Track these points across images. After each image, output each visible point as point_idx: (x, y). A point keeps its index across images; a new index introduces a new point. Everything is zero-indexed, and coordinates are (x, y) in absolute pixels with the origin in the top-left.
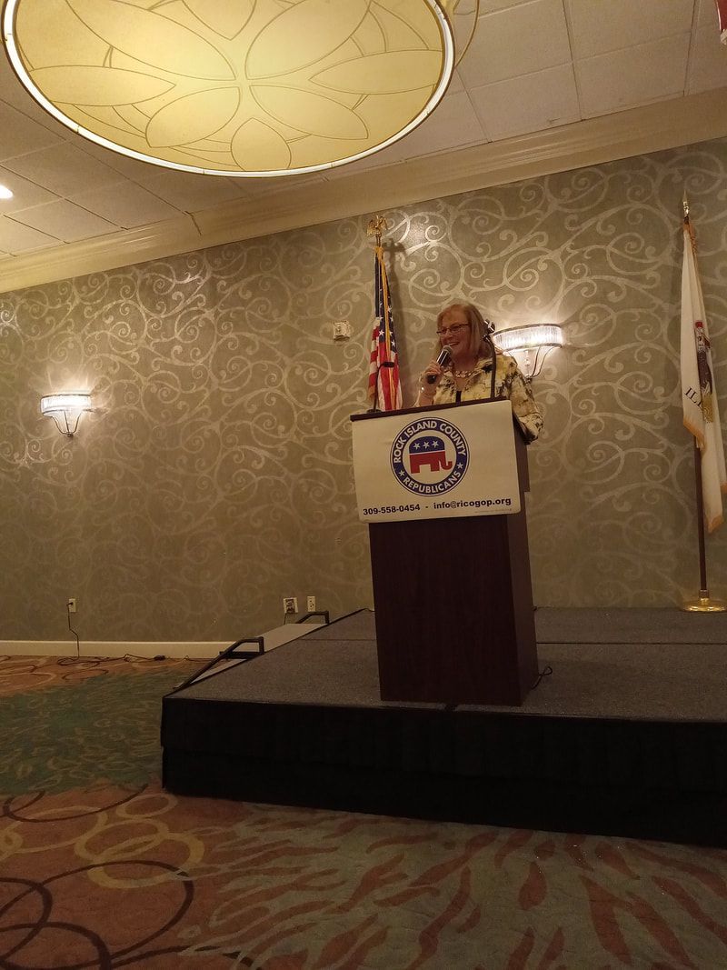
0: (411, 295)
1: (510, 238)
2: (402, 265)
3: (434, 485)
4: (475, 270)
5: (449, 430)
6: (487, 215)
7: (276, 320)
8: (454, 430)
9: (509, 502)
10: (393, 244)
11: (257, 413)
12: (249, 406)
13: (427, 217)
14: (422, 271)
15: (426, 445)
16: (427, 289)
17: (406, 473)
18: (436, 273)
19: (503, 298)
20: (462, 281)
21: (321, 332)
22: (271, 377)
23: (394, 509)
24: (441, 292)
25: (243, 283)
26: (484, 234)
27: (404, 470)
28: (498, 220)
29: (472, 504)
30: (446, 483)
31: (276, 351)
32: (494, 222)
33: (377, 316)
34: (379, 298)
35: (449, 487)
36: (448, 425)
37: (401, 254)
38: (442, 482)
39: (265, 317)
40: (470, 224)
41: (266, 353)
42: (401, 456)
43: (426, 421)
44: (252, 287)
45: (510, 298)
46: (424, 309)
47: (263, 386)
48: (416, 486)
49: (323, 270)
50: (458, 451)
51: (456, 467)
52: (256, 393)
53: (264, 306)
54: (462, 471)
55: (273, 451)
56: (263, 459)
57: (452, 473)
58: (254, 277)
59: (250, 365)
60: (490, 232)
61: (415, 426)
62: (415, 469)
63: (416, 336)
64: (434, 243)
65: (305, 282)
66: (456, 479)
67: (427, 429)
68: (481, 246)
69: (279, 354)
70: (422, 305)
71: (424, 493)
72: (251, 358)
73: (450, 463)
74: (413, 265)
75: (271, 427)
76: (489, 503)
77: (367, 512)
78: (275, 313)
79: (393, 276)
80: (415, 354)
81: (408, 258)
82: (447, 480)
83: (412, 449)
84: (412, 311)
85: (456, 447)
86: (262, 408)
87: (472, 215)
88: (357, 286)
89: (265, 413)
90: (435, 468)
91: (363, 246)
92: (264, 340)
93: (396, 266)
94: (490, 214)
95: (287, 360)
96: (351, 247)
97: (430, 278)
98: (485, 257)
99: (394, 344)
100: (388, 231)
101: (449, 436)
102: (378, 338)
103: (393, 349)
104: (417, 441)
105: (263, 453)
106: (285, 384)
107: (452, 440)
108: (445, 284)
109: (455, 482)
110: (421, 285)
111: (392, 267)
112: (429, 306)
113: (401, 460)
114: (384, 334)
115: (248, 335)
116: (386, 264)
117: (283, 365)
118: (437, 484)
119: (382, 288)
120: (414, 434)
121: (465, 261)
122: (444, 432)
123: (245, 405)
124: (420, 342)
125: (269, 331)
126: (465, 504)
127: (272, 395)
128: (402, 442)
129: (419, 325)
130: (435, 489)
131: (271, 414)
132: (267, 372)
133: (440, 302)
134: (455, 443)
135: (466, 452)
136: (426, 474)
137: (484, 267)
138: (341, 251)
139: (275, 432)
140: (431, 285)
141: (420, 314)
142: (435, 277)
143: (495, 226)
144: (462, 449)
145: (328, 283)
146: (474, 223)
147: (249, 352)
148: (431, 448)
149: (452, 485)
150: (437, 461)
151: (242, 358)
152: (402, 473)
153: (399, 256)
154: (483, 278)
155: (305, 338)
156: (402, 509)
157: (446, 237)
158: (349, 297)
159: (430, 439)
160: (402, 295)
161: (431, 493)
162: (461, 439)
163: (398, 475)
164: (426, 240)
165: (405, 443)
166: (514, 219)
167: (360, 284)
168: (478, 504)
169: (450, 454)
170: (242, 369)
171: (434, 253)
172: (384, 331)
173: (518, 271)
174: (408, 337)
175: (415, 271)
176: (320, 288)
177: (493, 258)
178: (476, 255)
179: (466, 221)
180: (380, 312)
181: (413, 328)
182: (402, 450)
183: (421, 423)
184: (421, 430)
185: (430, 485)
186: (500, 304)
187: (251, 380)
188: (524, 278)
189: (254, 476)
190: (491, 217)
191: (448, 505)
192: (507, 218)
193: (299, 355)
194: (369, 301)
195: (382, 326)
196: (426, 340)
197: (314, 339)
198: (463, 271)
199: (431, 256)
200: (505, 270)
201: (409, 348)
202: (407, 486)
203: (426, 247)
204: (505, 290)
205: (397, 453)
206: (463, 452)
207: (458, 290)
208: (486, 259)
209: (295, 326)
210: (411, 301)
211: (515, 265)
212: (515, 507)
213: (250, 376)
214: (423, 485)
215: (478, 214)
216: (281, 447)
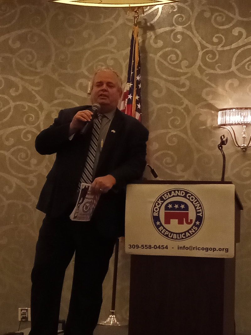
0: (156, 67)
1: (240, 34)
2: (152, 41)
3: (179, 234)
4: (211, 56)
5: (192, 199)
6: (225, 13)
7: (38, 70)
8: (196, 199)
9: (227, 250)
10: (146, 23)
11: (13, 146)
12: (7, 139)
13: (176, 7)
14: (167, 49)
15: (176, 206)
16: (170, 64)
17: (161, 224)
18: (179, 52)
19: (230, 81)
20: (199, 62)
21: (77, 85)
22: (29, 116)
23: (150, 247)
24: (181, 68)
25: (14, 34)
26: (221, 27)
27: (160, 221)
28: (233, 19)
29: (203, 249)
30: (187, 233)
31: (37, 95)
32: (229, 20)
33: (128, 82)
34: (131, 67)
35: (189, 236)
36: (192, 195)
37: (152, 33)
38: (185, 232)
39: (31, 66)
40: (210, 19)
41: (27, 96)
42: (159, 212)
43: (178, 191)
44: (22, 39)
45: (236, 82)
46: (166, 80)
47: (22, 124)
48: (167, 233)
49: (85, 34)
50: (197, 213)
51: (195, 223)
52: (14, 128)
53: (30, 57)
54: (198, 227)
55: (24, 180)
56: (14, 185)
57: (192, 227)
58: (23, 31)
59: (12, 104)
60: (225, 27)
61: (170, 193)
62: (168, 222)
63: (157, 101)
64: (179, 28)
65: (68, 42)
66: (194, 231)
67: (178, 196)
68: (217, 37)
69: (38, 98)
70: (164, 76)
71: (172, 238)
72: (14, 99)
73: (191, 220)
74: (160, 43)
75: (23, 159)
76: (214, 250)
77: (131, 247)
78: (39, 64)
79: (143, 50)
80: (155, 115)
81: (157, 37)
82: (188, 231)
83: (167, 208)
84: (156, 80)
85: (196, 210)
86: (19, 142)
87: (213, 11)
88: (112, 52)
89: (21, 147)
90: (181, 222)
91: (121, 21)
92: (27, 85)
93: (147, 42)
94: (226, 12)
95: (45, 104)
96: (110, 20)
97: (173, 56)
98: (220, 46)
99: (139, 106)
100: (143, 12)
101: (192, 202)
102: (127, 100)
103: (137, 110)
104: (170, 203)
105: (15, 181)
106: (42, 123)
107: (194, 205)
108: (185, 63)
109: (193, 233)
110: (165, 59)
111: (144, 42)
112: (170, 78)
113: (159, 214)
114: (132, 98)
115: (12, 78)
116: (139, 39)
117: (41, 107)
118: (182, 233)
119: (134, 60)
120: (169, 198)
121: (203, 47)
122: (189, 199)
123: (4, 137)
124: (159, 106)
125: (32, 78)
126: (198, 249)
127: (28, 132)
128: (160, 202)
129: (160, 92)
130: (179, 237)
131: (25, 148)
132: (26, 113)
133: (180, 77)
134: (195, 207)
135: (202, 214)
136: (174, 226)
137: (217, 54)
138: (102, 21)
139: (28, 164)
140: (173, 61)
141: (162, 84)
142: (177, 55)
143: (230, 22)
144: (199, 212)
145: (87, 46)
146: (213, 17)
147: (13, 92)
148: (179, 209)
149: (191, 235)
150: (182, 218)
151: (6, 97)
152: (158, 223)
153: (150, 34)
154: (216, 62)
155: (63, 88)
156: (155, 247)
157: (190, 25)
158: (105, 60)
159: (180, 203)
160: (149, 66)
161: (177, 239)
162: (200, 206)
163: (156, 224)
164: (173, 25)
165: (162, 203)
166: (245, 19)
167: (115, 51)
168: (207, 249)
169: (192, 215)
170: (4, 106)
171: (179, 36)
172: (132, 95)
173: (245, 61)
174: (150, 100)
175: (161, 48)
176: (80, 49)
177: (226, 48)
178: (213, 44)
179: (207, 15)
180: (130, 79)
181: (155, 94)
182: (160, 208)
183: (175, 191)
184: (174, 196)
185: (177, 234)
186: (227, 86)
187: (11, 117)
188: (248, 68)
189: (5, 199)
190: (227, 16)
191: (187, 249)
192: (240, 19)
193: (56, 102)
194: (121, 66)
195: (131, 91)
196: (165, 105)
197: (70, 90)
198: (200, 54)
199: (175, 38)
200: (234, 59)
201: (150, 109)
202: (161, 232)
203: (172, 31)
204: (232, 75)
205: (156, 209)
206: (200, 214)
207: (195, 69)
208: (220, 48)
209: (55, 77)
210: (156, 72)
211: (241, 57)
212: (231, 254)
213: (11, 113)
214: (172, 233)
215: (218, 11)
216: (31, 177)
